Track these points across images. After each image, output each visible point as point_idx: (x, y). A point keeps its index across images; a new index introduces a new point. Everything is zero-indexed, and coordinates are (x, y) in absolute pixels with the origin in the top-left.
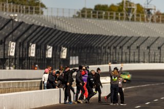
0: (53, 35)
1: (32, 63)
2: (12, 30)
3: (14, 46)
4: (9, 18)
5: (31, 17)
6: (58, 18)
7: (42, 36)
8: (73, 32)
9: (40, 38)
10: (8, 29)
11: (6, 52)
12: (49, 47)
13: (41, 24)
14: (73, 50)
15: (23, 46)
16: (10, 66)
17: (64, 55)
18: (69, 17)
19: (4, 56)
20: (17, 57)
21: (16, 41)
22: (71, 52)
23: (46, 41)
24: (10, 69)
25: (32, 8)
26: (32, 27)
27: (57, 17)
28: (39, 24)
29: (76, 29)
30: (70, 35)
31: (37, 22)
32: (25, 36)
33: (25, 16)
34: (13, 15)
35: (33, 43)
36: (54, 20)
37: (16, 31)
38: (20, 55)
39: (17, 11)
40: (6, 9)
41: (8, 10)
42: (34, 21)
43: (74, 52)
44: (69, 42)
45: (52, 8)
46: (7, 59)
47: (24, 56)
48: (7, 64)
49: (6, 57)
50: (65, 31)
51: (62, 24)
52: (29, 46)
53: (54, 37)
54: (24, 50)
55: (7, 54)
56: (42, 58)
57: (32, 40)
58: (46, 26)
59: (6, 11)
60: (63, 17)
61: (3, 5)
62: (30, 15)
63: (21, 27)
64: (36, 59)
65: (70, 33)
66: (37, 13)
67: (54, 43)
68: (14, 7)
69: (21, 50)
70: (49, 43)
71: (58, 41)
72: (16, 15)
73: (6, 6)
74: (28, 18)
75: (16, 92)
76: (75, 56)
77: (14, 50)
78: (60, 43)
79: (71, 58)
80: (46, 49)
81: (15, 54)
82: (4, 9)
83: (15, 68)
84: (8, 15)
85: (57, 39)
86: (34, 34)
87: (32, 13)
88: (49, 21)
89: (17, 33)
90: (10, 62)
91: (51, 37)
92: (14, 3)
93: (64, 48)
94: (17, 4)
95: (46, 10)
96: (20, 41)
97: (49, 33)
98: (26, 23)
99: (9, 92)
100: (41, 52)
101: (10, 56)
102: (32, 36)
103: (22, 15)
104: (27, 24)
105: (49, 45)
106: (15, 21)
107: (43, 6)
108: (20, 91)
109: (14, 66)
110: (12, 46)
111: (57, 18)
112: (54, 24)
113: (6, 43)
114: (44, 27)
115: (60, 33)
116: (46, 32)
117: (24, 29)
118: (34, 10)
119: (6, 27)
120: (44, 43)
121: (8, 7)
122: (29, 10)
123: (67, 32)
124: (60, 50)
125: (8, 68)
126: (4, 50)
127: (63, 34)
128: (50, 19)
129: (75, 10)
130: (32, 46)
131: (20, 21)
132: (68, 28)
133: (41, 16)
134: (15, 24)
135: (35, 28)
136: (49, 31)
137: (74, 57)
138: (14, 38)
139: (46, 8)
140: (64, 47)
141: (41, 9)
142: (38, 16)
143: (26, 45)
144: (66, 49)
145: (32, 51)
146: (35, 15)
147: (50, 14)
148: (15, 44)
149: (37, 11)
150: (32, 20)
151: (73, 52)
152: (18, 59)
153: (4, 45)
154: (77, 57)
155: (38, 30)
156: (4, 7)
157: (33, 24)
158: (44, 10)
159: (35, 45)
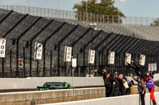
0: (132, 43)
1: (111, 70)
2: (91, 39)
3: (94, 54)
4: (89, 27)
5: (110, 26)
6: (137, 27)
7: (120, 44)
8: (151, 40)
9: (119, 46)
10: (88, 37)
11: (86, 60)
12: (128, 54)
13: (120, 33)
14: (151, 57)
15: (102, 54)
16: (90, 74)
17: (143, 62)
18: (147, 26)
19: (84, 64)
20: (97, 64)
21: (95, 49)
22: (149, 59)
23: (125, 49)
24: (90, 76)
25: (111, 17)
26: (111, 35)
27: (136, 25)
28: (118, 33)
29: (154, 37)
30: (148, 42)
31: (116, 31)
32: (105, 44)
33: (104, 25)
34: (92, 24)
35: (112, 51)
36: (133, 29)
37: (95, 40)
38: (99, 63)
39: (96, 20)
40: (85, 18)
41: (87, 20)
42: (113, 29)
43: (153, 59)
44: (147, 50)
45: (130, 17)
46: (87, 66)
47: (104, 64)
48: (87, 72)
49: (86, 65)
50: (144, 39)
51: (140, 32)
52: (108, 54)
53: (132, 44)
54: (104, 58)
55: (87, 62)
56: (121, 65)
57: (112, 48)
58: (124, 34)
59: (85, 20)
60: (142, 25)
61: (82, 14)
62: (109, 24)
63: (100, 36)
64: (115, 66)
65: (148, 41)
66: (116, 21)
67: (133, 50)
68: (93, 16)
69: (101, 58)
70: (128, 50)
71: (137, 49)
72: (95, 24)
73: (85, 15)
74: (107, 27)
75: (95, 98)
76: (154, 63)
77: (94, 58)
78: (139, 50)
79: (149, 64)
80: (125, 57)
81: (95, 62)
82: (84, 19)
83: (95, 76)
84: (87, 24)
85: (136, 47)
86: (113, 42)
87: (111, 21)
88: (128, 29)
89: (97, 41)
90: (90, 69)
91: (129, 45)
92: (93, 12)
93: (143, 56)
94: (97, 13)
95: (125, 19)
96: (99, 49)
97: (128, 41)
98: (105, 31)
99: (88, 98)
100: (121, 60)
101: (90, 64)
102: (111, 44)
103: (101, 24)
104: (107, 33)
105: (128, 53)
106: (94, 30)
107: (122, 15)
108: (100, 97)
109: (94, 74)
110: (91, 54)
111: (135, 27)
112: (133, 32)
113: (86, 51)
114: (122, 36)
115: (139, 41)
116: (125, 40)
117: (103, 38)
118: (113, 19)
119: (86, 36)
120: (123, 51)
121: (87, 16)
122: (108, 19)
123: (145, 40)
124: (139, 58)
125: (88, 75)
126: (84, 58)
127: (142, 42)
128: (129, 28)
129: (153, 18)
130: (111, 54)
131: (99, 29)
132: (146, 36)
133: (120, 25)
134: (94, 33)
135: (114, 36)
136: (128, 39)
137: (152, 64)
138: (93, 46)
139: (125, 17)
140: (142, 54)
141: (119, 17)
142: (117, 25)
143: (105, 52)
144: (145, 56)
145: (111, 59)
146: (114, 24)
147: (128, 23)
148: (94, 52)
149: (116, 19)
150: (111, 29)
151: (151, 59)
152: (98, 67)
153: (84, 53)
154: (155, 64)
155: (117, 38)
156: (84, 16)
157: (112, 33)
158: (122, 18)
159: (114, 53)
